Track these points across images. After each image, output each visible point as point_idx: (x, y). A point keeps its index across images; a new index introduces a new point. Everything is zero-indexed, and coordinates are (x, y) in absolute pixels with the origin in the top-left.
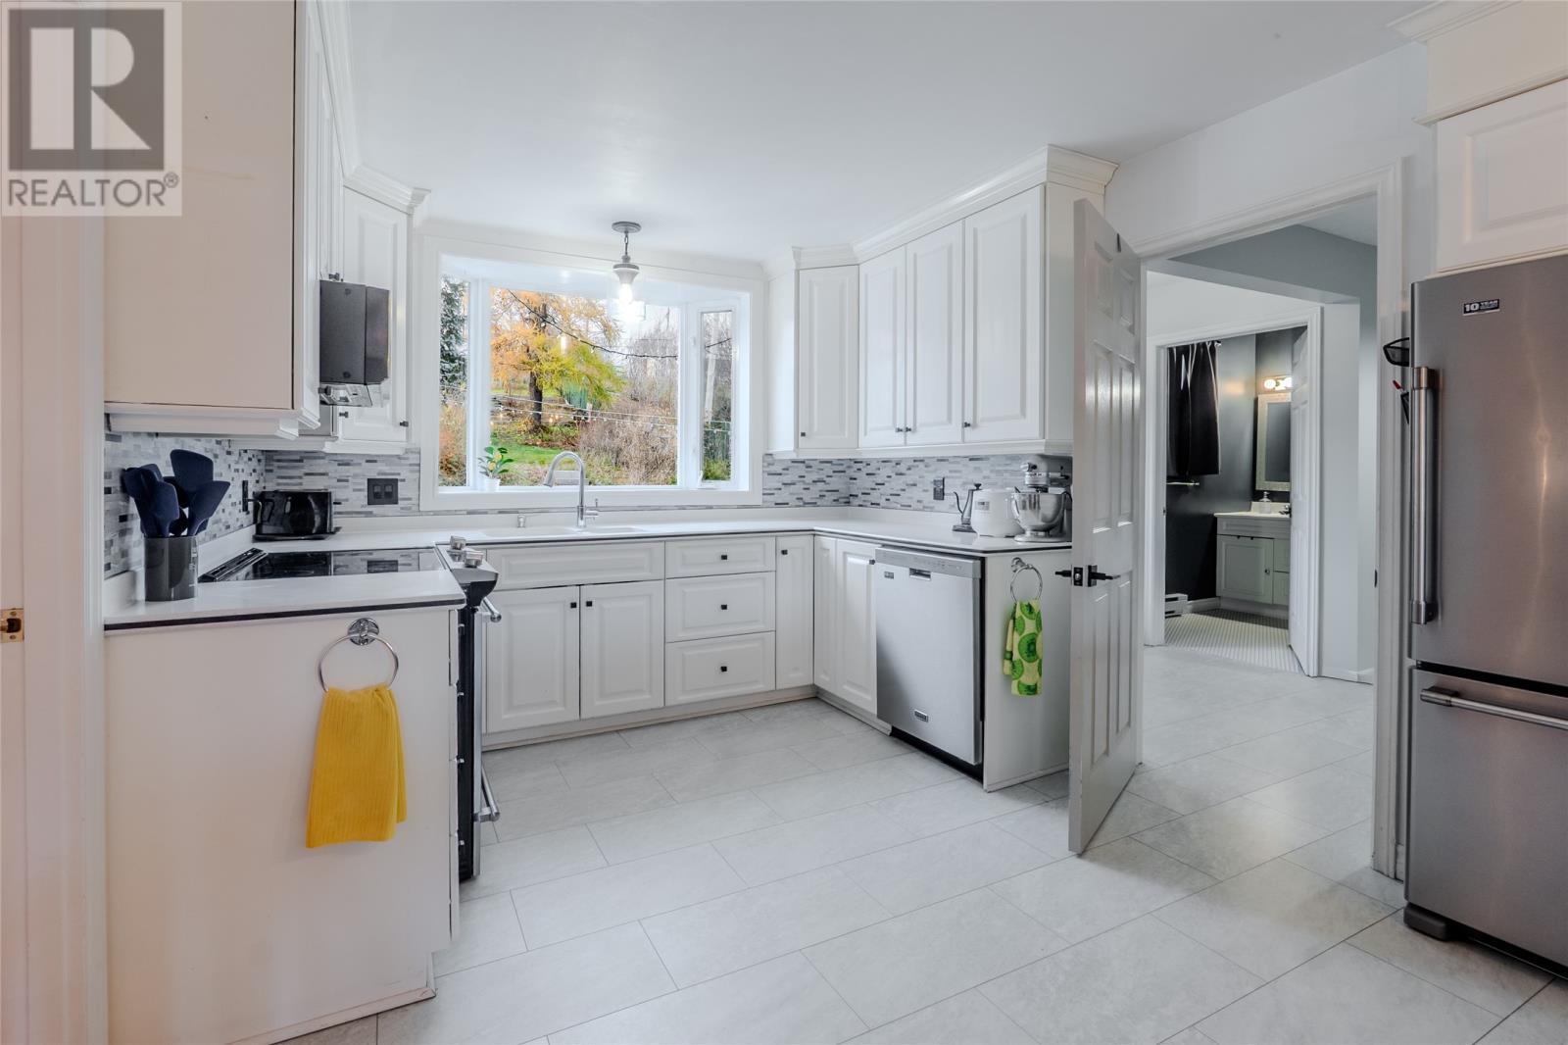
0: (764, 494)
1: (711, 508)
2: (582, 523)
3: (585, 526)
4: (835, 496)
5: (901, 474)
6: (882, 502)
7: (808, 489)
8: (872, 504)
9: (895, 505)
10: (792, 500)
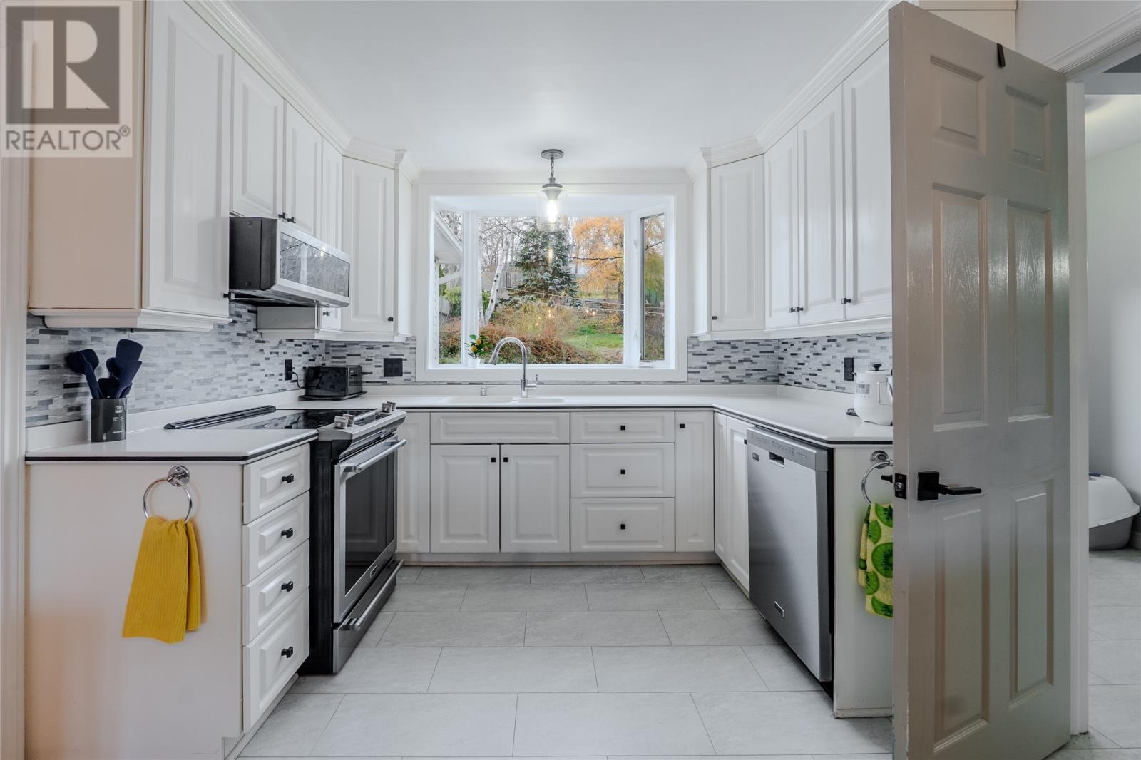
0: (689, 372)
1: (639, 383)
2: (524, 393)
3: (527, 397)
4: (763, 375)
5: (818, 354)
6: (803, 381)
7: (734, 368)
8: (796, 383)
9: (813, 385)
10: (718, 378)
